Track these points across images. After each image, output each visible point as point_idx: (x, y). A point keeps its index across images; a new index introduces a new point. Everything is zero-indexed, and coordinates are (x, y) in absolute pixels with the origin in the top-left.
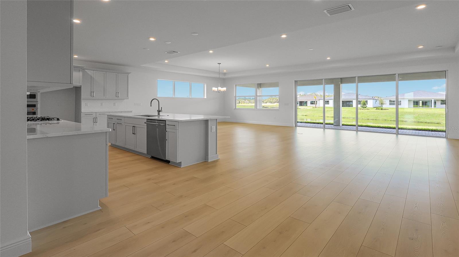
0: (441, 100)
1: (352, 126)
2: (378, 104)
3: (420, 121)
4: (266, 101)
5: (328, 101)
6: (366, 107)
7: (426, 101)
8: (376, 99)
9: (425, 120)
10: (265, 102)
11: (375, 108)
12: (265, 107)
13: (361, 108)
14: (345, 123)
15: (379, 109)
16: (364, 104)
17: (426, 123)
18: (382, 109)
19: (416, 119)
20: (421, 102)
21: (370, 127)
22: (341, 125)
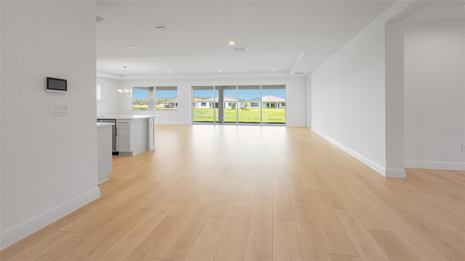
0: (282, 103)
1: (231, 122)
2: (243, 106)
3: (270, 118)
4: (143, 102)
5: (205, 103)
6: (235, 108)
7: (274, 103)
8: (241, 102)
9: (274, 117)
10: (141, 103)
11: (242, 109)
12: (143, 108)
13: (232, 109)
14: (226, 121)
15: (244, 110)
16: (234, 106)
17: (274, 119)
18: (246, 110)
19: (268, 117)
20: (270, 104)
21: (243, 123)
22: (224, 122)
